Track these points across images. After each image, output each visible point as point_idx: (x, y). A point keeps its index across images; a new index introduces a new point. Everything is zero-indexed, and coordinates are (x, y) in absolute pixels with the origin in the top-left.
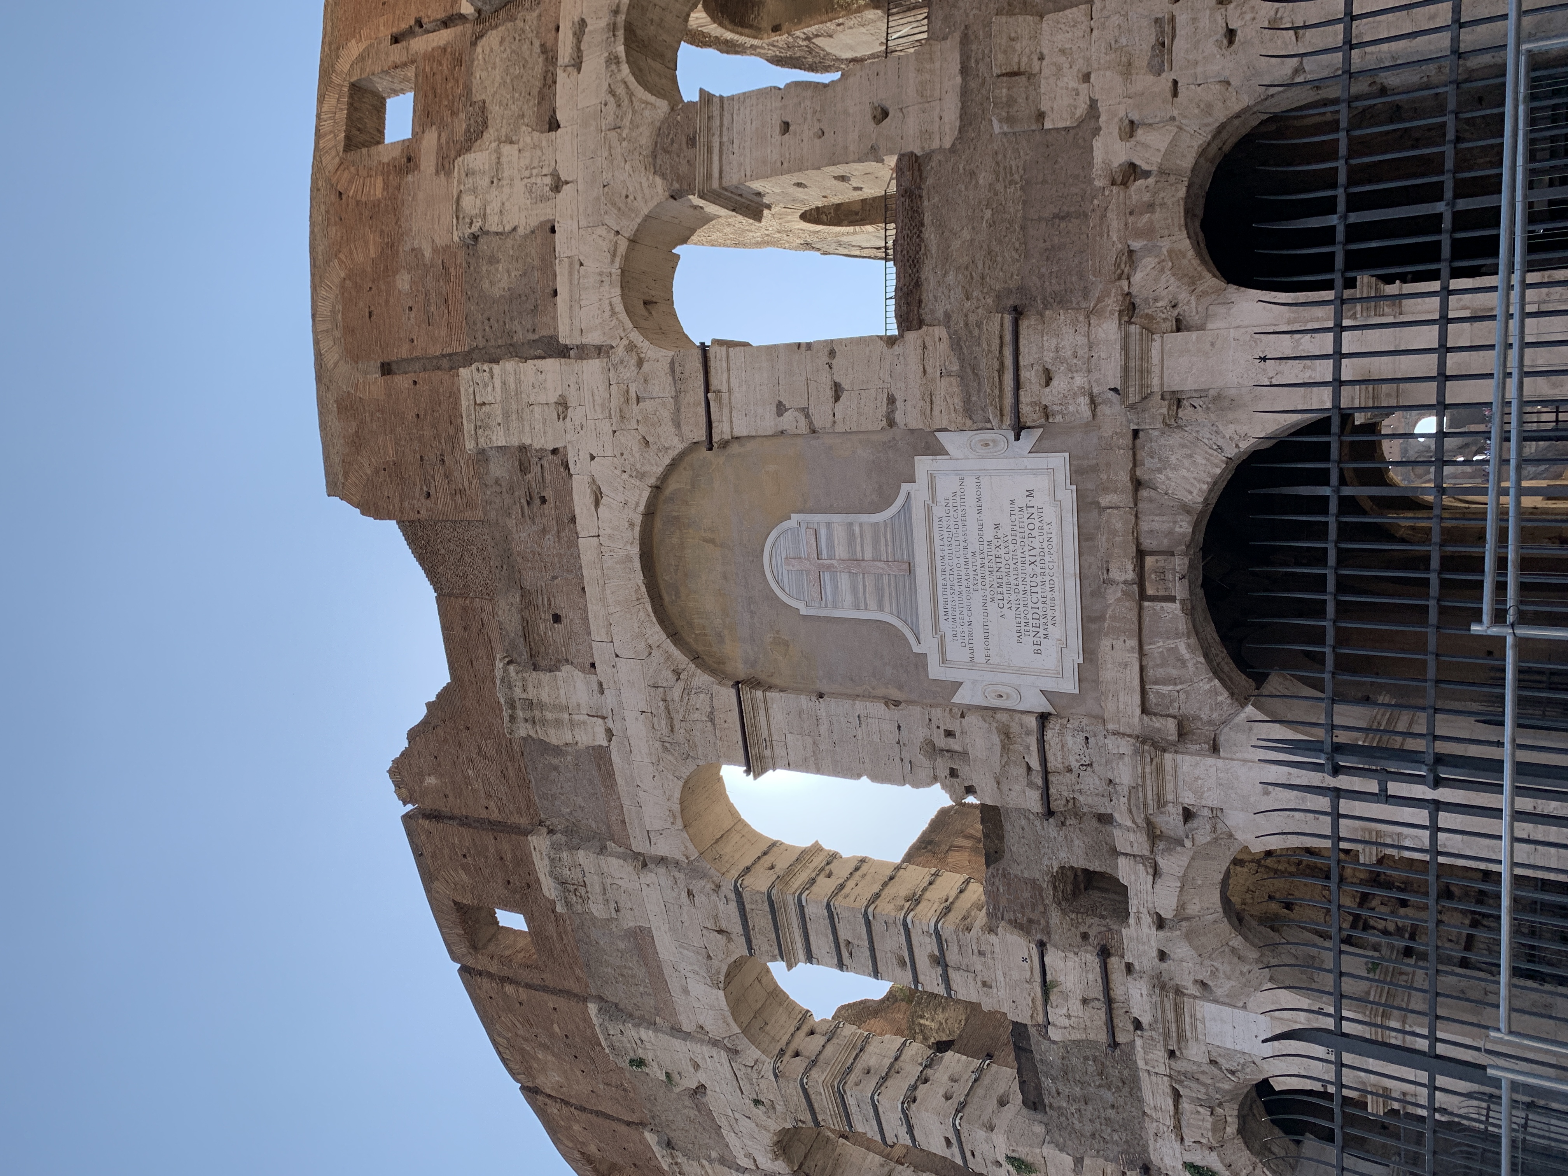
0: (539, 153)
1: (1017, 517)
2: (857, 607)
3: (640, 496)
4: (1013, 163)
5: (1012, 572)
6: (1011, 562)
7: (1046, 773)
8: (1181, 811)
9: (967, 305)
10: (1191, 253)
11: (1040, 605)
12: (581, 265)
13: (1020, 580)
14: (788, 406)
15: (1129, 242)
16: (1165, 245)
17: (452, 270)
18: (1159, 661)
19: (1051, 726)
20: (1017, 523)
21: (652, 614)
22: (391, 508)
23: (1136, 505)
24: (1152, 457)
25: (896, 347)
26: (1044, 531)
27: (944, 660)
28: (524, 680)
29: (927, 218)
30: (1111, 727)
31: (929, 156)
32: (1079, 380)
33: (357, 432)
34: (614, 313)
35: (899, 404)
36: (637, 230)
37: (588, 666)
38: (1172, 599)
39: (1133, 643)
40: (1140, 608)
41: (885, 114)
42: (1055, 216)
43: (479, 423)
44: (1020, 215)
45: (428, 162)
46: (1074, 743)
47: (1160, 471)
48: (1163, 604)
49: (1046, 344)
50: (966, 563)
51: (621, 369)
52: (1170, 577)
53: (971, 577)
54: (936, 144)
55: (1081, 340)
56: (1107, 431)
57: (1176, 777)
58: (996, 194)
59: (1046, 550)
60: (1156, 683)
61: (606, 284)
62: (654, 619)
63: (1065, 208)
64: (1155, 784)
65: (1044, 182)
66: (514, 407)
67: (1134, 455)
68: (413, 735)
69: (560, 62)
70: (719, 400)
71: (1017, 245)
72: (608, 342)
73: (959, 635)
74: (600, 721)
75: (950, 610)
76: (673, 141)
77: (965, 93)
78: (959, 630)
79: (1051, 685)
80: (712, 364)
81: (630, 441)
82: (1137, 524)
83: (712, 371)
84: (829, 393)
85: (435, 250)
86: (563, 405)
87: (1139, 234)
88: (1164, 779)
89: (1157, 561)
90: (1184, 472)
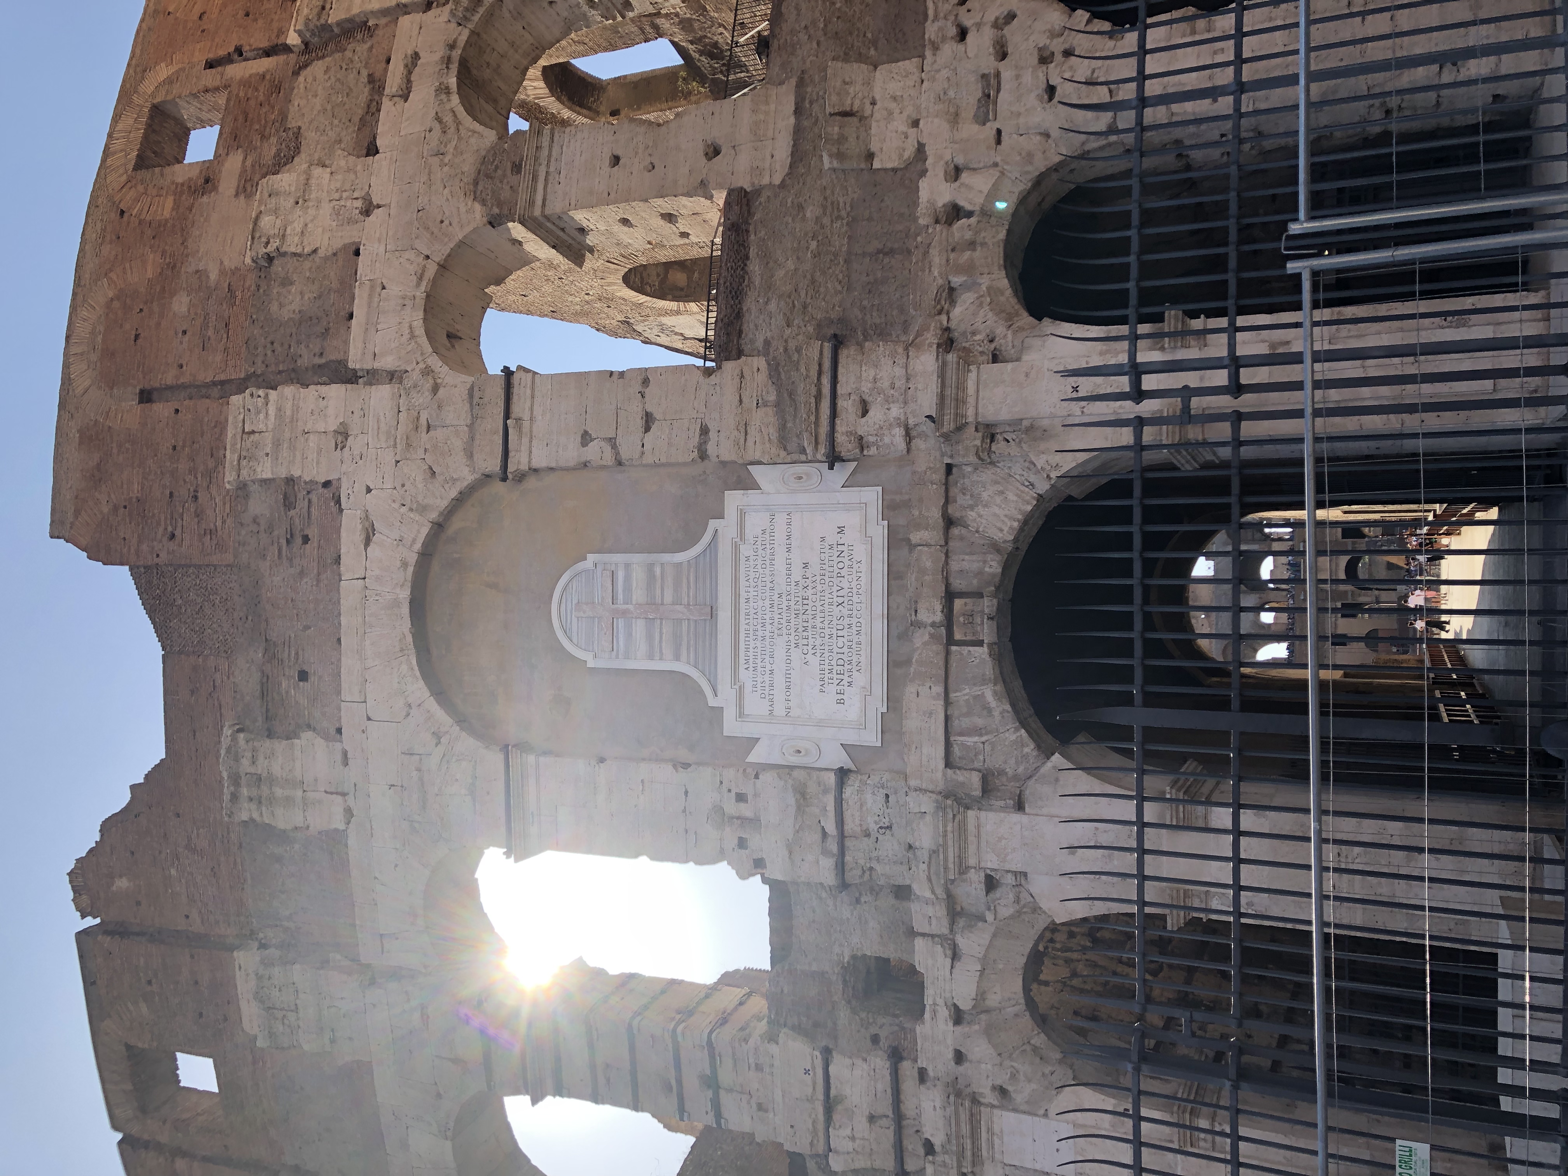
0: (352, 176)
1: (827, 555)
2: (651, 657)
3: (419, 531)
4: (841, 200)
5: (819, 615)
6: (818, 604)
7: (842, 836)
8: (983, 879)
9: (788, 331)
10: (1009, 292)
11: (845, 650)
12: (384, 288)
13: (826, 623)
14: (594, 436)
15: (951, 278)
16: (985, 282)
17: (239, 294)
18: (965, 710)
19: (850, 782)
20: (826, 561)
21: (416, 668)
22: (125, 550)
23: (947, 543)
24: (964, 494)
25: (713, 376)
26: (854, 570)
27: (741, 714)
28: (254, 750)
29: (752, 253)
30: (913, 783)
31: (758, 192)
32: (896, 411)
33: (99, 465)
34: (413, 336)
35: (712, 434)
36: (449, 255)
37: (332, 731)
38: (980, 643)
39: (939, 689)
40: (948, 653)
41: (717, 152)
42: (879, 252)
43: (244, 453)
44: (844, 249)
45: (228, 183)
46: (874, 802)
47: (972, 508)
48: (971, 648)
49: (864, 374)
50: (772, 605)
51: (413, 393)
52: (979, 620)
53: (776, 621)
54: (766, 181)
55: (899, 371)
56: (921, 465)
57: (978, 836)
58: (822, 227)
59: (855, 590)
60: (961, 734)
61: (408, 309)
62: (418, 673)
63: (889, 245)
64: (957, 846)
65: (870, 219)
66: (287, 435)
67: (947, 491)
68: (107, 826)
69: (387, 91)
70: (520, 428)
71: (840, 277)
72: (402, 368)
73: (759, 685)
74: (339, 799)
75: (751, 657)
76: (497, 167)
77: (798, 132)
78: (759, 680)
79: (852, 738)
80: (515, 390)
81: (414, 471)
82: (947, 563)
83: (515, 398)
84: (640, 423)
85: (222, 272)
86: (343, 435)
87: (959, 270)
88: (966, 839)
89: (966, 604)
90: (996, 510)
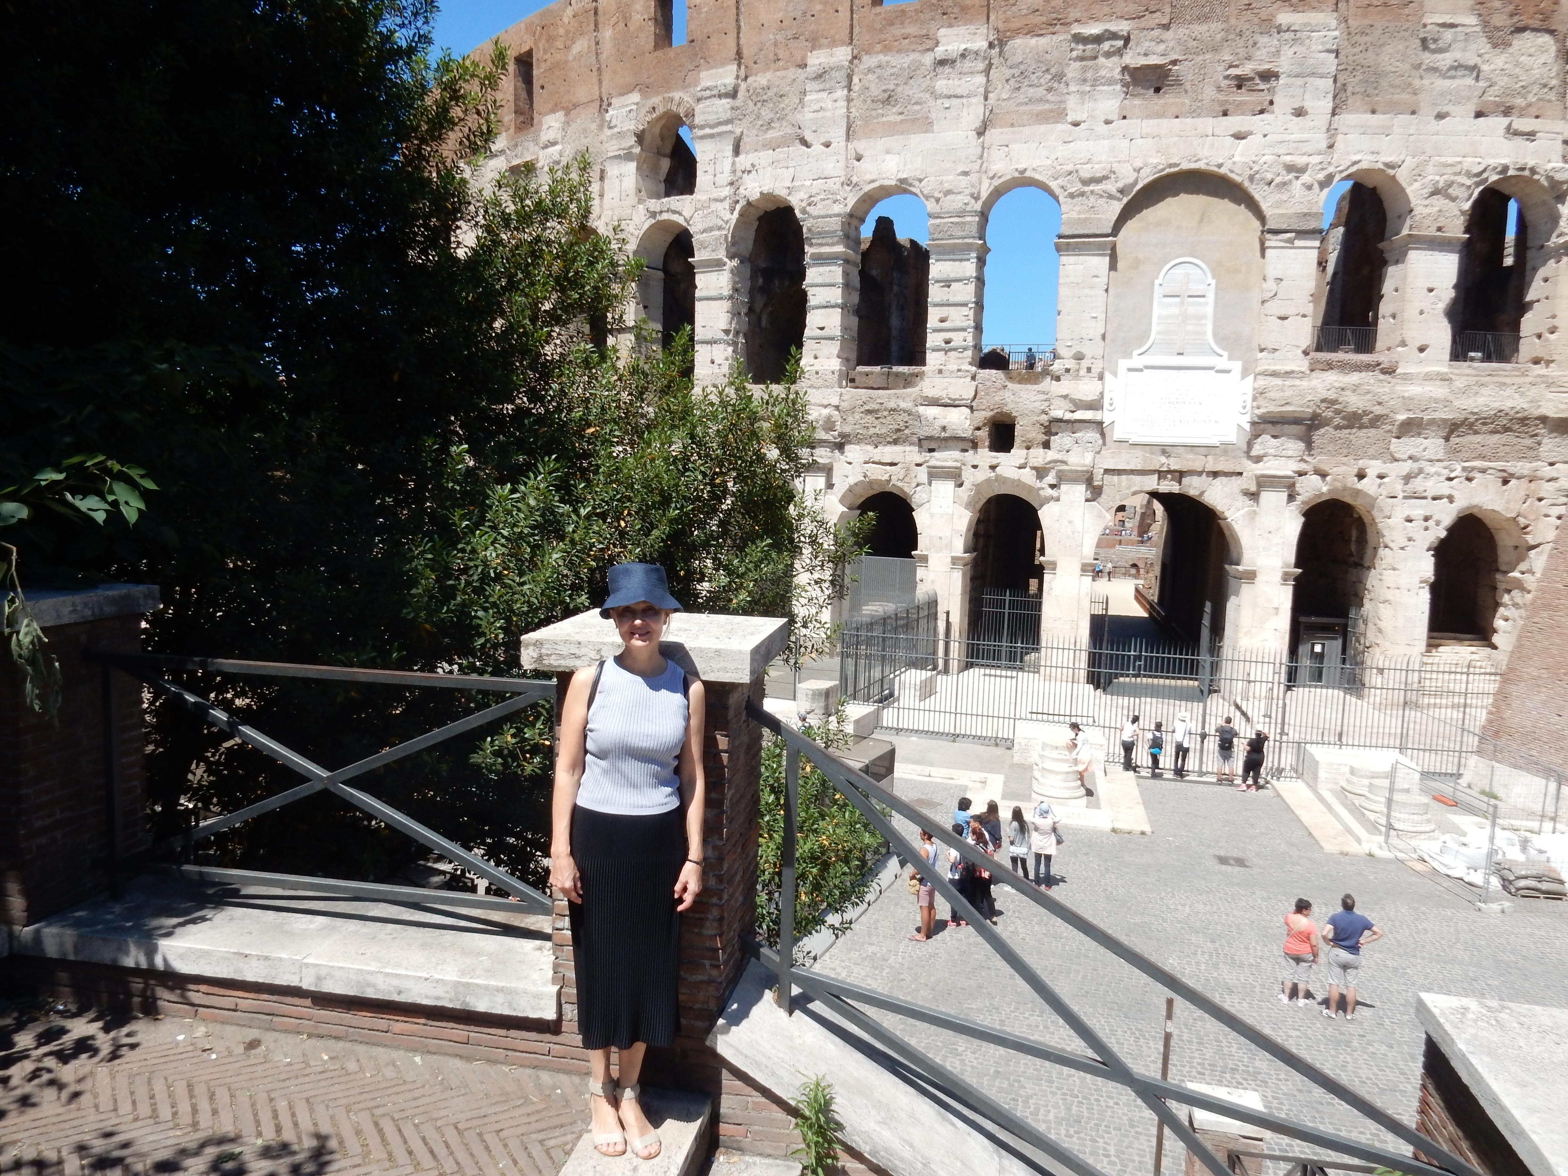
2: (1159, 318)
3: (1238, 176)
7: (1072, 422)
10: (1319, 500)
12: (1387, 136)
14: (1279, 285)
16: (1326, 490)
19: (1096, 426)
21: (1159, 175)
23: (1206, 473)
24: (1228, 481)
25: (1302, 355)
27: (1128, 369)
30: (1098, 455)
32: (1271, 451)
34: (1353, 163)
35: (1271, 356)
37: (1124, 114)
39: (1138, 468)
46: (1088, 438)
47: (1221, 484)
52: (1169, 485)
54: (1399, 381)
55: (1290, 453)
56: (1244, 462)
57: (1074, 484)
60: (1118, 476)
61: (1371, 157)
62: (1155, 177)
63: (1353, 447)
64: (1071, 474)
67: (1230, 473)
69: (1515, 119)
70: (1290, 240)
73: (1143, 380)
79: (1116, 427)
80: (1311, 238)
82: (1196, 472)
83: (1306, 236)
84: (1282, 314)
87: (1335, 480)
88: (1074, 479)
89: (1177, 481)
90: (1219, 494)
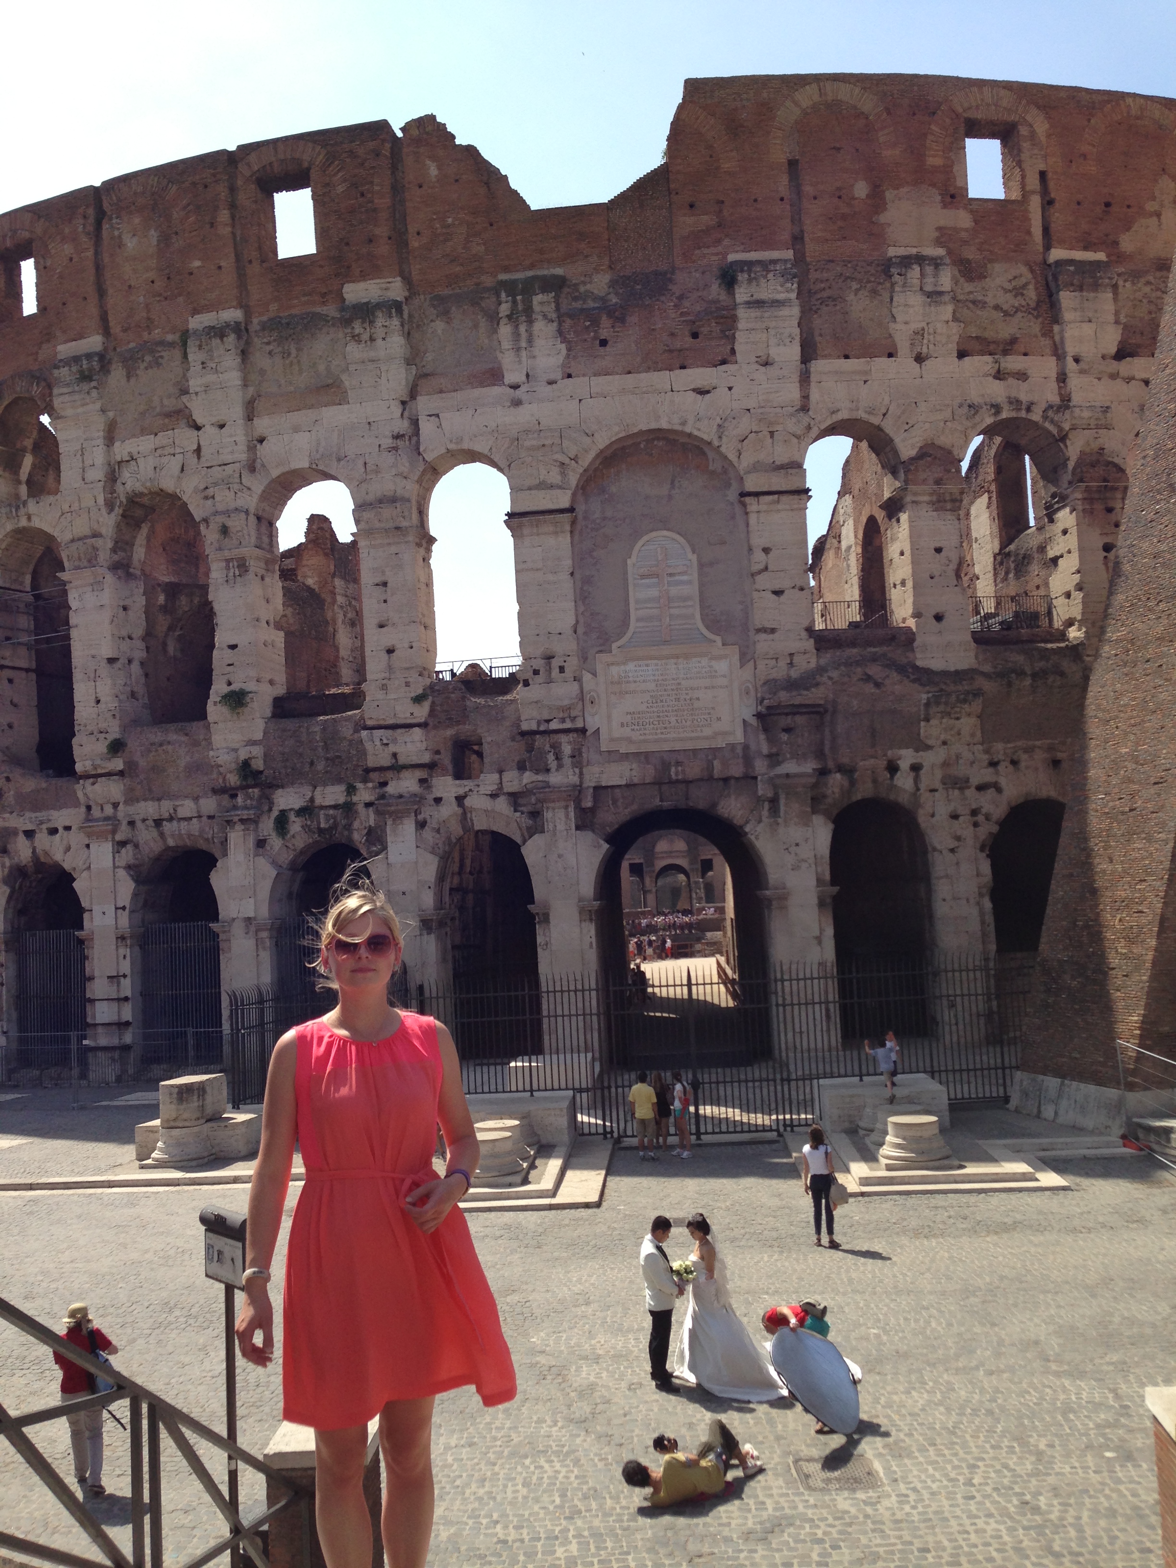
0: (944, 341)
1: (704, 711)
2: (637, 602)
3: (704, 432)
4: (904, 705)
5: (670, 709)
6: (676, 708)
7: (549, 733)
10: (849, 802)
11: (652, 726)
12: (865, 382)
13: (666, 714)
14: (768, 556)
16: (855, 790)
17: (865, 246)
18: (625, 796)
19: (579, 734)
20: (701, 711)
21: (617, 437)
22: (678, 160)
23: (714, 780)
24: (741, 788)
25: (804, 633)
26: (696, 728)
27: (609, 664)
30: (584, 770)
31: (913, 650)
32: (785, 749)
33: (742, 125)
34: (830, 414)
35: (771, 636)
36: (885, 433)
37: (569, 370)
39: (635, 781)
40: (655, 784)
41: (938, 620)
42: (874, 730)
43: (753, 273)
45: (948, 218)
46: (571, 749)
47: (734, 793)
48: (658, 796)
49: (805, 729)
51: (794, 418)
52: (673, 799)
53: (665, 683)
54: (918, 655)
55: (807, 748)
56: (756, 763)
57: (560, 808)
59: (685, 730)
60: (613, 795)
62: (614, 439)
63: (878, 735)
65: (892, 722)
66: (766, 313)
69: (1003, 358)
72: (810, 407)
73: (627, 674)
74: (525, 378)
75: (642, 669)
76: (939, 464)
77: (945, 674)
78: (630, 674)
79: (604, 734)
80: (795, 497)
81: (744, 425)
82: (704, 780)
83: (791, 497)
84: (777, 587)
85: (884, 226)
86: (767, 362)
88: (559, 802)
89: (682, 791)
90: (733, 806)
